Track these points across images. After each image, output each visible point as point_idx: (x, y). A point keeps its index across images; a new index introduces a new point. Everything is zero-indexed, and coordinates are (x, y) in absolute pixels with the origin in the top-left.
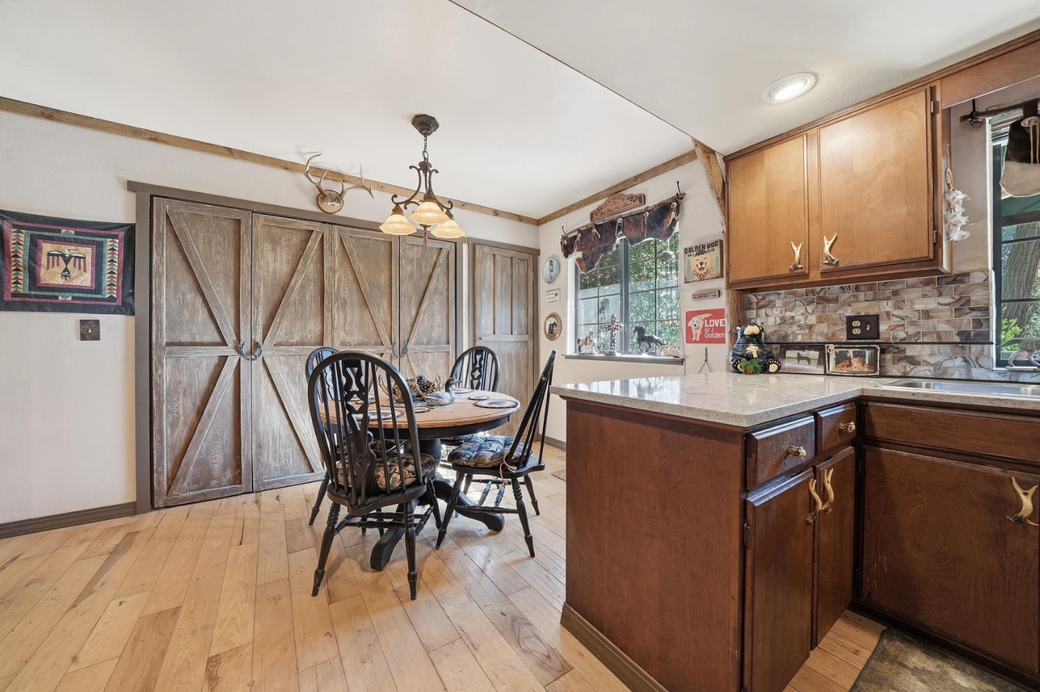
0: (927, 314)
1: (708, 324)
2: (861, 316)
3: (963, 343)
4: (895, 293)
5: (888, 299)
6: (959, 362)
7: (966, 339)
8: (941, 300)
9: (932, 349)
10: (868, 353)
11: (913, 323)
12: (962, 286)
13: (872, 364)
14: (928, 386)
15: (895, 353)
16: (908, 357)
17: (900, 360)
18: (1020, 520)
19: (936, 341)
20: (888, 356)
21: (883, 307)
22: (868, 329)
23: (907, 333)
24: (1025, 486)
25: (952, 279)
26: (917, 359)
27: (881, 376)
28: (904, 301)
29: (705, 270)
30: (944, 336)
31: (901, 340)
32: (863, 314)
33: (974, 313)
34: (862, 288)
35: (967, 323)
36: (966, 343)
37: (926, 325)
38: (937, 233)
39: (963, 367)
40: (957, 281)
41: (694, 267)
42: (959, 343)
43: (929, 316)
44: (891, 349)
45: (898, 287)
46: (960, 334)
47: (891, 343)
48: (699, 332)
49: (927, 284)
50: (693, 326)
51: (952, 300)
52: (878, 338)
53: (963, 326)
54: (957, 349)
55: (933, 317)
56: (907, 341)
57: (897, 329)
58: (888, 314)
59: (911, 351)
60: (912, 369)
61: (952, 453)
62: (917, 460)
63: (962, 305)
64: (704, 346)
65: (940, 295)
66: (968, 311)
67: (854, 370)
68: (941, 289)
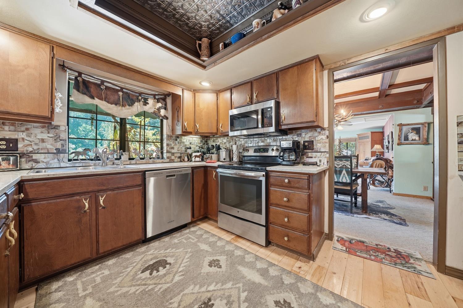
0: (43, 141)
2: (6, 139)
3: (58, 153)
4: (27, 129)
5: (23, 132)
6: (56, 160)
7: (59, 151)
8: (49, 135)
9: (45, 156)
10: (12, 158)
11: (36, 144)
12: (57, 130)
13: (15, 164)
14: (45, 172)
15: (27, 158)
16: (34, 159)
17: (29, 161)
18: (85, 211)
19: (47, 152)
20: (23, 160)
21: (21, 136)
22: (11, 146)
23: (33, 148)
24: (86, 200)
25: (53, 127)
26: (38, 160)
27: (21, 169)
28: (32, 134)
30: (50, 150)
31: (30, 152)
32: (8, 137)
33: (61, 142)
34: (7, 124)
35: (59, 145)
36: (59, 153)
37: (42, 145)
38: (52, 107)
39: (57, 162)
40: (55, 128)
42: (56, 153)
43: (44, 141)
44: (25, 156)
45: (29, 127)
46: (56, 149)
47: (24, 153)
49: (43, 127)
51: (53, 136)
52: (18, 151)
53: (58, 146)
54: (56, 156)
55: (45, 142)
56: (33, 152)
57: (28, 146)
58: (23, 139)
59: (35, 157)
60: (36, 165)
61: (63, 196)
62: (50, 203)
63: (57, 138)
65: (49, 133)
66: (59, 140)
67: (3, 168)
68: (49, 131)
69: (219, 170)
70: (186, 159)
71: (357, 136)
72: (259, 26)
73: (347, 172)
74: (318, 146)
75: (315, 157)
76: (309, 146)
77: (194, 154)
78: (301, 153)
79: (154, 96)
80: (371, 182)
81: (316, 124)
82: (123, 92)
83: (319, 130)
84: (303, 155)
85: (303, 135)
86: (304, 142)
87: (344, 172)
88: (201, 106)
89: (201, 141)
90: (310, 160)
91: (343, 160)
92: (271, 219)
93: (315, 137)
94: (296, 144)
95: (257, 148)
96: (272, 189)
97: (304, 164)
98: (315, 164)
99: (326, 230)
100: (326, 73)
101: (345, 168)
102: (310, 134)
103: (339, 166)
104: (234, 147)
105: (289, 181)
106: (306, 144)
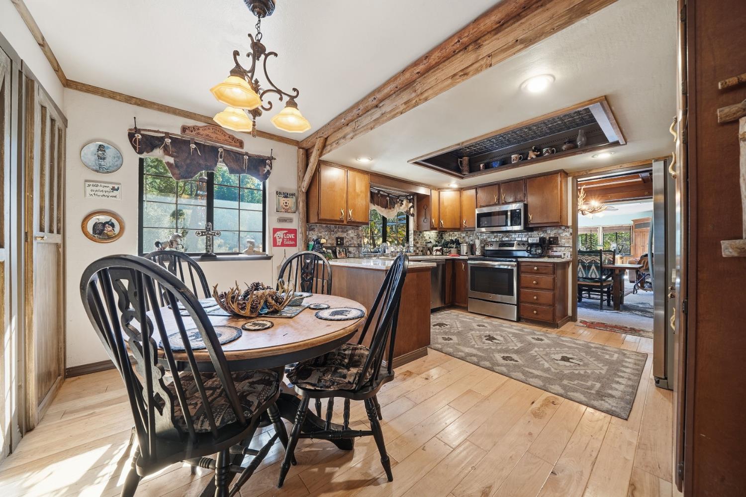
0: (353, 238)
1: (286, 236)
4: (347, 231)
8: (355, 234)
11: (350, 241)
16: (349, 251)
19: (354, 247)
21: (344, 235)
23: (349, 244)
26: (351, 252)
28: (349, 233)
29: (288, 207)
32: (340, 236)
34: (340, 228)
36: (359, 247)
39: (358, 254)
40: (358, 229)
41: (281, 204)
44: (347, 249)
46: (358, 244)
47: (346, 247)
48: (281, 240)
50: (277, 237)
52: (343, 245)
57: (347, 242)
58: (345, 237)
59: (350, 249)
60: (350, 255)
64: (283, 248)
66: (359, 238)
67: (342, 256)
69: (469, 262)
70: (429, 252)
71: (632, 222)
72: (517, 159)
73: (597, 267)
74: (562, 241)
75: (560, 251)
76: (554, 241)
77: (435, 248)
78: (546, 248)
79: (406, 196)
80: (639, 285)
81: (560, 224)
82: (389, 197)
83: (563, 228)
84: (548, 249)
85: (549, 232)
86: (549, 238)
87: (593, 267)
88: (446, 204)
89: (438, 236)
90: (555, 254)
91: (592, 255)
92: (522, 299)
93: (559, 234)
94: (542, 240)
95: (500, 242)
96: (523, 275)
97: (549, 257)
98: (560, 257)
99: (570, 313)
100: (570, 179)
101: (594, 263)
102: (554, 232)
103: (588, 262)
104: (477, 243)
105: (538, 269)
106: (552, 239)
